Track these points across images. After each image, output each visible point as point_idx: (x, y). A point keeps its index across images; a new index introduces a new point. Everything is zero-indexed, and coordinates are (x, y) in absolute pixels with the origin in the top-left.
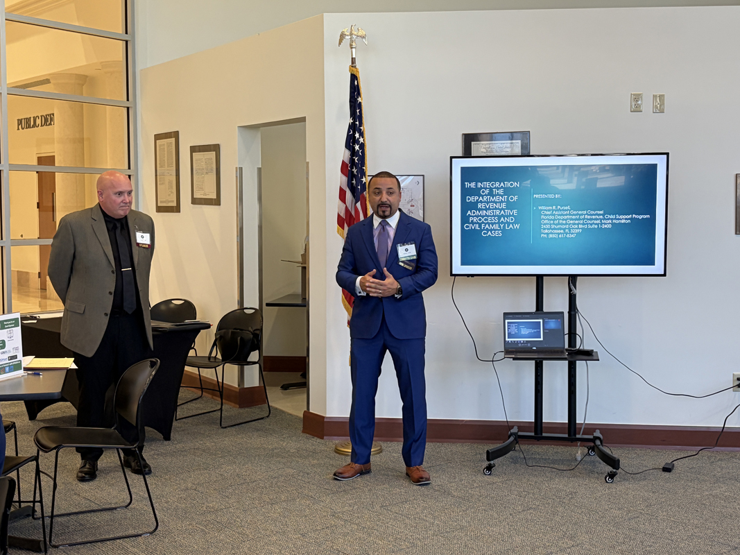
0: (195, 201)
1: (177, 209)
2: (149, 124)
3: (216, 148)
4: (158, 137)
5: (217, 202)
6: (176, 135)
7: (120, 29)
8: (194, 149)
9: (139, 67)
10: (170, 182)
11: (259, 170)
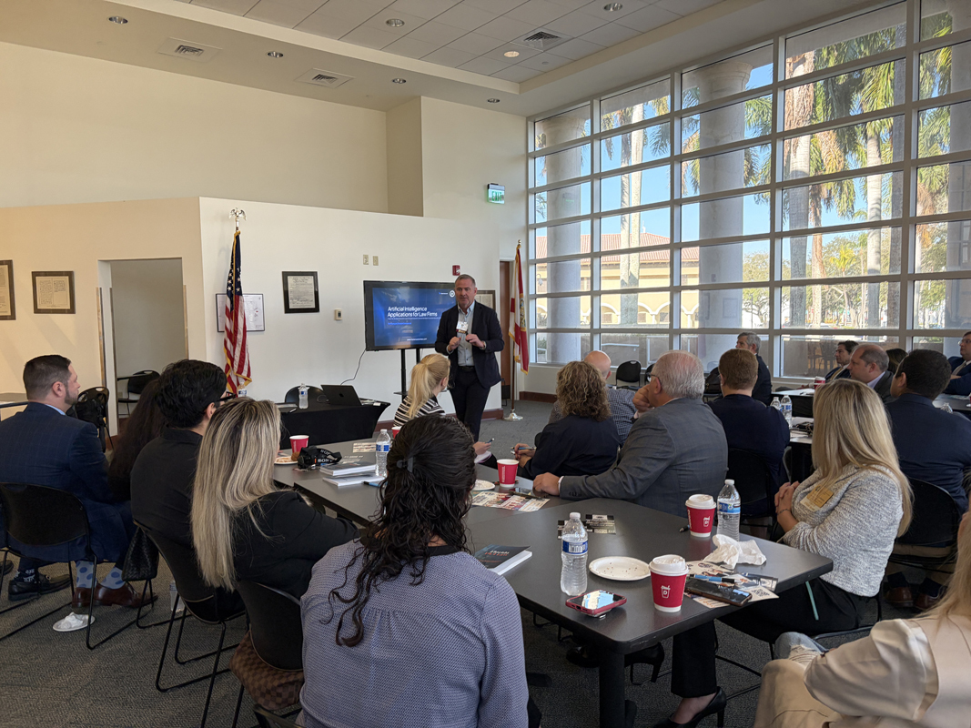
0: (40, 311)
1: (10, 318)
3: (68, 274)
5: (70, 311)
6: (8, 263)
8: (38, 274)
11: (111, 289)
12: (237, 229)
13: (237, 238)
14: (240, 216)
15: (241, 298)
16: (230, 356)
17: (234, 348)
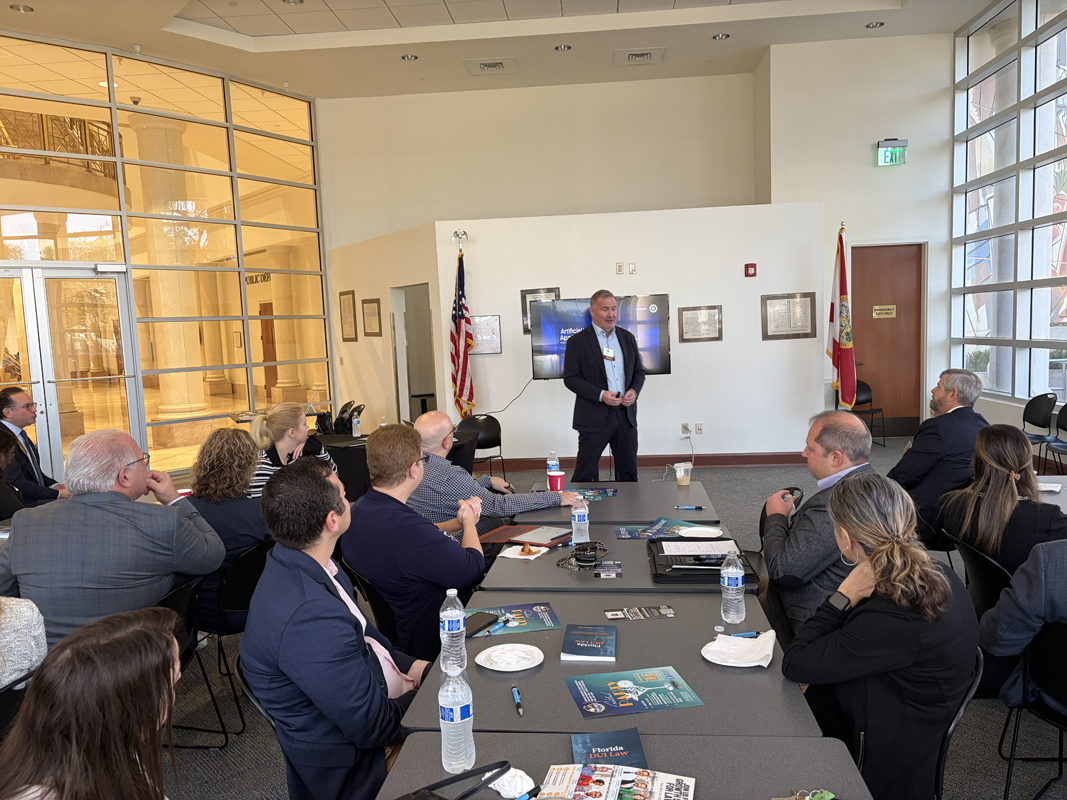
0: (366, 334)
1: (356, 339)
2: (335, 286)
3: (377, 301)
4: (341, 294)
5: (380, 334)
6: (353, 292)
7: (314, 226)
8: (364, 302)
9: (327, 249)
10: (350, 323)
11: (405, 314)
12: (461, 250)
13: (461, 260)
14: (464, 237)
15: (463, 321)
16: (454, 380)
17: (457, 372)
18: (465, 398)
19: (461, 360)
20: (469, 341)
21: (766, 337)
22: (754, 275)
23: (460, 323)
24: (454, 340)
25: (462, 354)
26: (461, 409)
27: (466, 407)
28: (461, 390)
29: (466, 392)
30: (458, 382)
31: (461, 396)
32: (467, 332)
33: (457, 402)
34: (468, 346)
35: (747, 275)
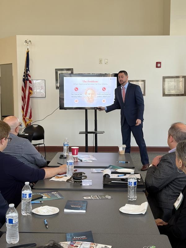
12: (28, 49)
13: (28, 54)
14: (30, 43)
15: (28, 82)
16: (23, 109)
17: (24, 105)
18: (28, 117)
19: (26, 100)
20: (31, 91)
21: (164, 95)
22: (160, 67)
23: (26, 83)
24: (24, 90)
25: (27, 97)
26: (26, 122)
27: (28, 122)
28: (26, 114)
29: (28, 115)
30: (25, 110)
31: (26, 116)
32: (29, 87)
33: (24, 119)
34: (30, 93)
35: (157, 67)
